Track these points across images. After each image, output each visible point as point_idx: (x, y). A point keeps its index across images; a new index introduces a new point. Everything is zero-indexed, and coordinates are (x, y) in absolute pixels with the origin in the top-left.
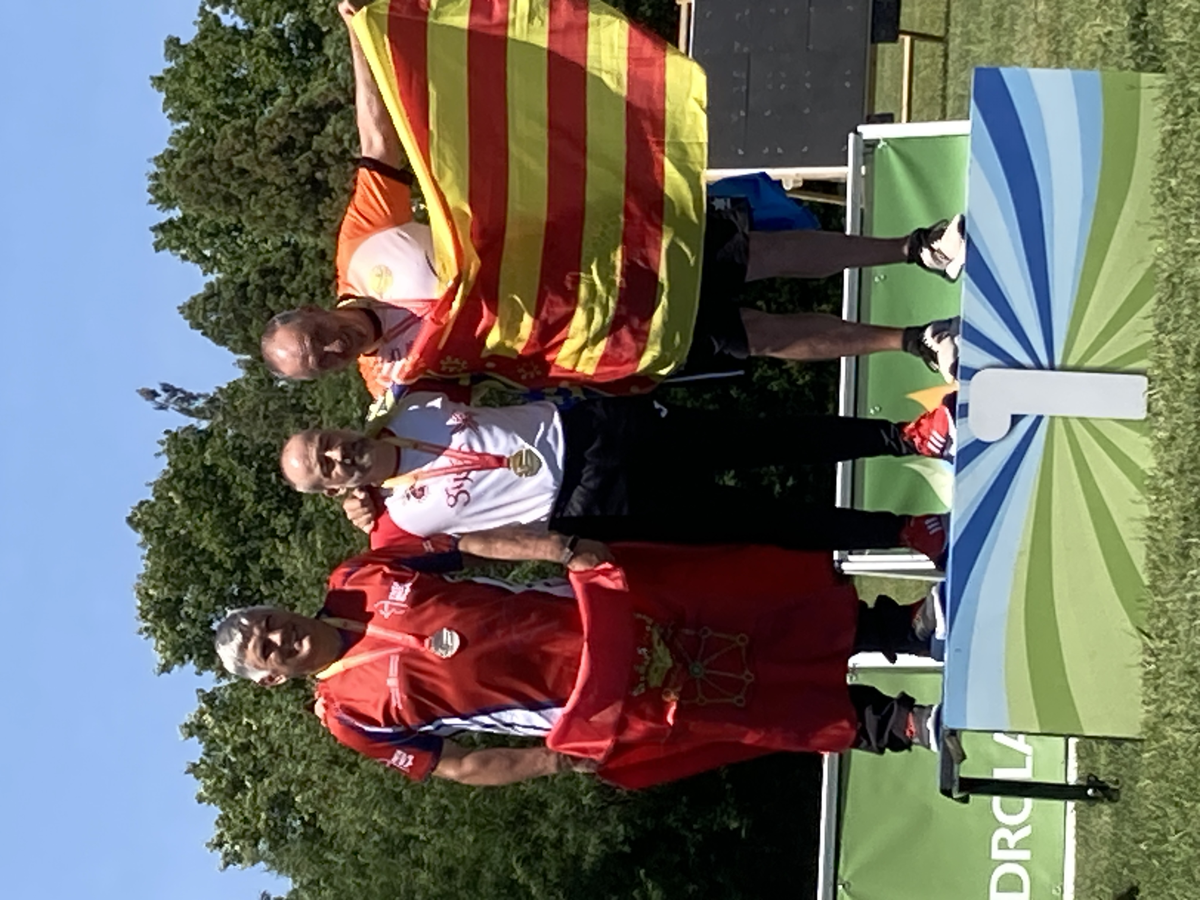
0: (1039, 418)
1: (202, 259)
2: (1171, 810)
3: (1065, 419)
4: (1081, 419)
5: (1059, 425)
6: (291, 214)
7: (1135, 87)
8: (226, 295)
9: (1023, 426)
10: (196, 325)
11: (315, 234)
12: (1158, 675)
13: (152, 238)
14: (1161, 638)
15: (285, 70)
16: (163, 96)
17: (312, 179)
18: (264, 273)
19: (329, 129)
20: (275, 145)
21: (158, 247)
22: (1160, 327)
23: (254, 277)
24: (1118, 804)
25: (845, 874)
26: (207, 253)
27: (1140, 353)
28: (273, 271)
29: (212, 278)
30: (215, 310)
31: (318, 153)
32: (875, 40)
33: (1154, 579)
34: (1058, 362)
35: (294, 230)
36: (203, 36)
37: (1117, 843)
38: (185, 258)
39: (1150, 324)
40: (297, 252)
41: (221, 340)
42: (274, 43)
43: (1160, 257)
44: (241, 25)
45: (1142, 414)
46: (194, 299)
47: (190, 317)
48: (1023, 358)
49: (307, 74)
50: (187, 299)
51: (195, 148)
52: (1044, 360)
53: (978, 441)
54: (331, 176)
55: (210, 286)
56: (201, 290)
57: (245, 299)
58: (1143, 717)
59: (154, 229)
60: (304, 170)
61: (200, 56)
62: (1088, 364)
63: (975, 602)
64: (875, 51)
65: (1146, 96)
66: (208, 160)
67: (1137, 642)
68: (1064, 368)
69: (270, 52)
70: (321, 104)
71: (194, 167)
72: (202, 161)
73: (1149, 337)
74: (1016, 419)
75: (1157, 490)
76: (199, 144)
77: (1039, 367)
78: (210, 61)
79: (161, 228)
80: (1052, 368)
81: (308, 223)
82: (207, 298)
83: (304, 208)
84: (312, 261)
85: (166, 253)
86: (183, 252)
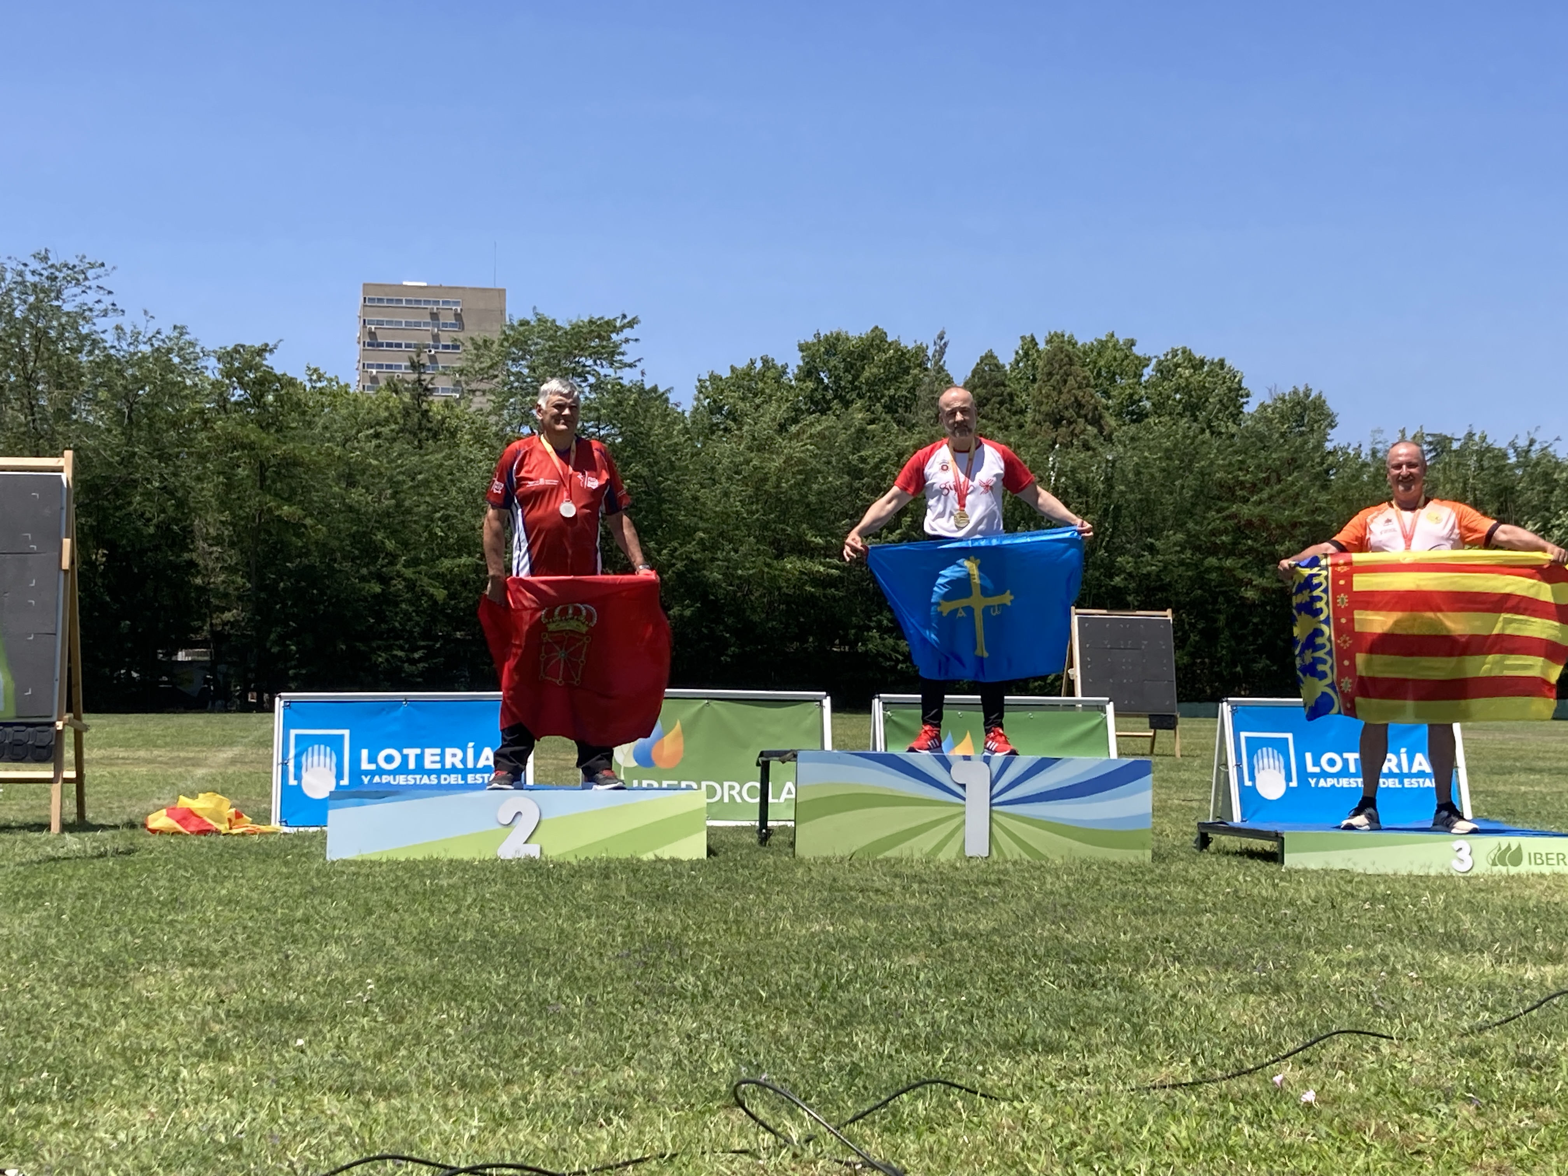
0: (964, 799)
1: (1017, 362)
2: (760, 871)
3: (964, 813)
4: (964, 822)
5: (960, 809)
6: (1044, 408)
7: (1143, 846)
8: (998, 375)
9: (959, 790)
10: (982, 360)
11: (1033, 421)
12: (830, 864)
13: (1028, 335)
14: (850, 865)
15: (1122, 403)
16: (1104, 339)
17: (1062, 418)
18: (1011, 395)
19: (1089, 428)
20: (1079, 398)
21: (1023, 338)
22: (1015, 863)
23: (1008, 390)
24: (758, 846)
25: (713, 703)
26: (1021, 365)
27: (1000, 852)
28: (1012, 400)
29: (1008, 367)
30: (990, 370)
31: (1075, 422)
32: (1151, 717)
33: (880, 861)
34: (994, 808)
35: (1035, 410)
36: (1137, 358)
37: (737, 846)
38: (1017, 353)
39: (1016, 857)
40: (1022, 412)
41: (975, 373)
42: (1136, 397)
43: (1053, 862)
44: (1144, 379)
45: (968, 854)
46: (996, 358)
47: (986, 356)
48: (996, 790)
49: (1119, 415)
50: (996, 354)
51: (1078, 356)
52: (995, 801)
53: (950, 766)
54: (1064, 429)
55: (1004, 366)
56: (1001, 362)
57: (997, 385)
58: (807, 857)
59: (1032, 336)
60: (1067, 414)
61: (1127, 357)
62: (994, 825)
63: (865, 766)
64: (1145, 717)
65: (1138, 852)
66: (1071, 363)
67: (847, 853)
68: (991, 811)
69: (1131, 396)
70: (1103, 422)
71: (1067, 356)
72: (1071, 359)
73: (1009, 858)
74: (963, 786)
75: (928, 862)
76: (1080, 358)
77: (991, 799)
78: (1125, 363)
79: (1033, 339)
80: (991, 805)
81: (1038, 417)
82: (997, 366)
83: (1047, 415)
84: (1017, 421)
85: (1020, 342)
86: (1020, 352)
